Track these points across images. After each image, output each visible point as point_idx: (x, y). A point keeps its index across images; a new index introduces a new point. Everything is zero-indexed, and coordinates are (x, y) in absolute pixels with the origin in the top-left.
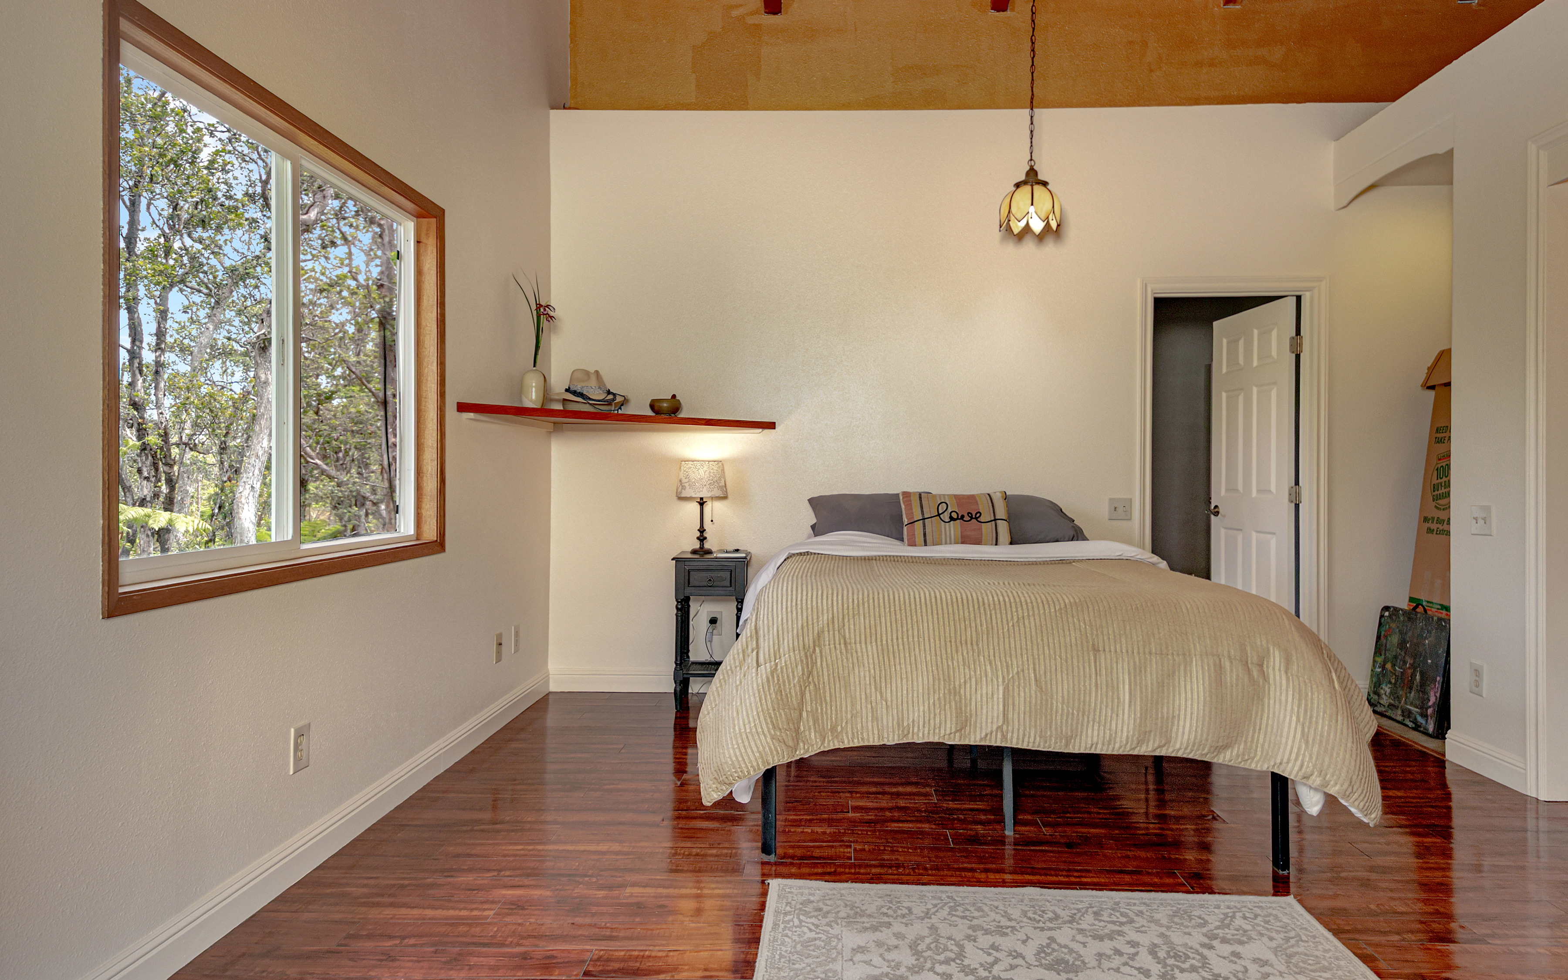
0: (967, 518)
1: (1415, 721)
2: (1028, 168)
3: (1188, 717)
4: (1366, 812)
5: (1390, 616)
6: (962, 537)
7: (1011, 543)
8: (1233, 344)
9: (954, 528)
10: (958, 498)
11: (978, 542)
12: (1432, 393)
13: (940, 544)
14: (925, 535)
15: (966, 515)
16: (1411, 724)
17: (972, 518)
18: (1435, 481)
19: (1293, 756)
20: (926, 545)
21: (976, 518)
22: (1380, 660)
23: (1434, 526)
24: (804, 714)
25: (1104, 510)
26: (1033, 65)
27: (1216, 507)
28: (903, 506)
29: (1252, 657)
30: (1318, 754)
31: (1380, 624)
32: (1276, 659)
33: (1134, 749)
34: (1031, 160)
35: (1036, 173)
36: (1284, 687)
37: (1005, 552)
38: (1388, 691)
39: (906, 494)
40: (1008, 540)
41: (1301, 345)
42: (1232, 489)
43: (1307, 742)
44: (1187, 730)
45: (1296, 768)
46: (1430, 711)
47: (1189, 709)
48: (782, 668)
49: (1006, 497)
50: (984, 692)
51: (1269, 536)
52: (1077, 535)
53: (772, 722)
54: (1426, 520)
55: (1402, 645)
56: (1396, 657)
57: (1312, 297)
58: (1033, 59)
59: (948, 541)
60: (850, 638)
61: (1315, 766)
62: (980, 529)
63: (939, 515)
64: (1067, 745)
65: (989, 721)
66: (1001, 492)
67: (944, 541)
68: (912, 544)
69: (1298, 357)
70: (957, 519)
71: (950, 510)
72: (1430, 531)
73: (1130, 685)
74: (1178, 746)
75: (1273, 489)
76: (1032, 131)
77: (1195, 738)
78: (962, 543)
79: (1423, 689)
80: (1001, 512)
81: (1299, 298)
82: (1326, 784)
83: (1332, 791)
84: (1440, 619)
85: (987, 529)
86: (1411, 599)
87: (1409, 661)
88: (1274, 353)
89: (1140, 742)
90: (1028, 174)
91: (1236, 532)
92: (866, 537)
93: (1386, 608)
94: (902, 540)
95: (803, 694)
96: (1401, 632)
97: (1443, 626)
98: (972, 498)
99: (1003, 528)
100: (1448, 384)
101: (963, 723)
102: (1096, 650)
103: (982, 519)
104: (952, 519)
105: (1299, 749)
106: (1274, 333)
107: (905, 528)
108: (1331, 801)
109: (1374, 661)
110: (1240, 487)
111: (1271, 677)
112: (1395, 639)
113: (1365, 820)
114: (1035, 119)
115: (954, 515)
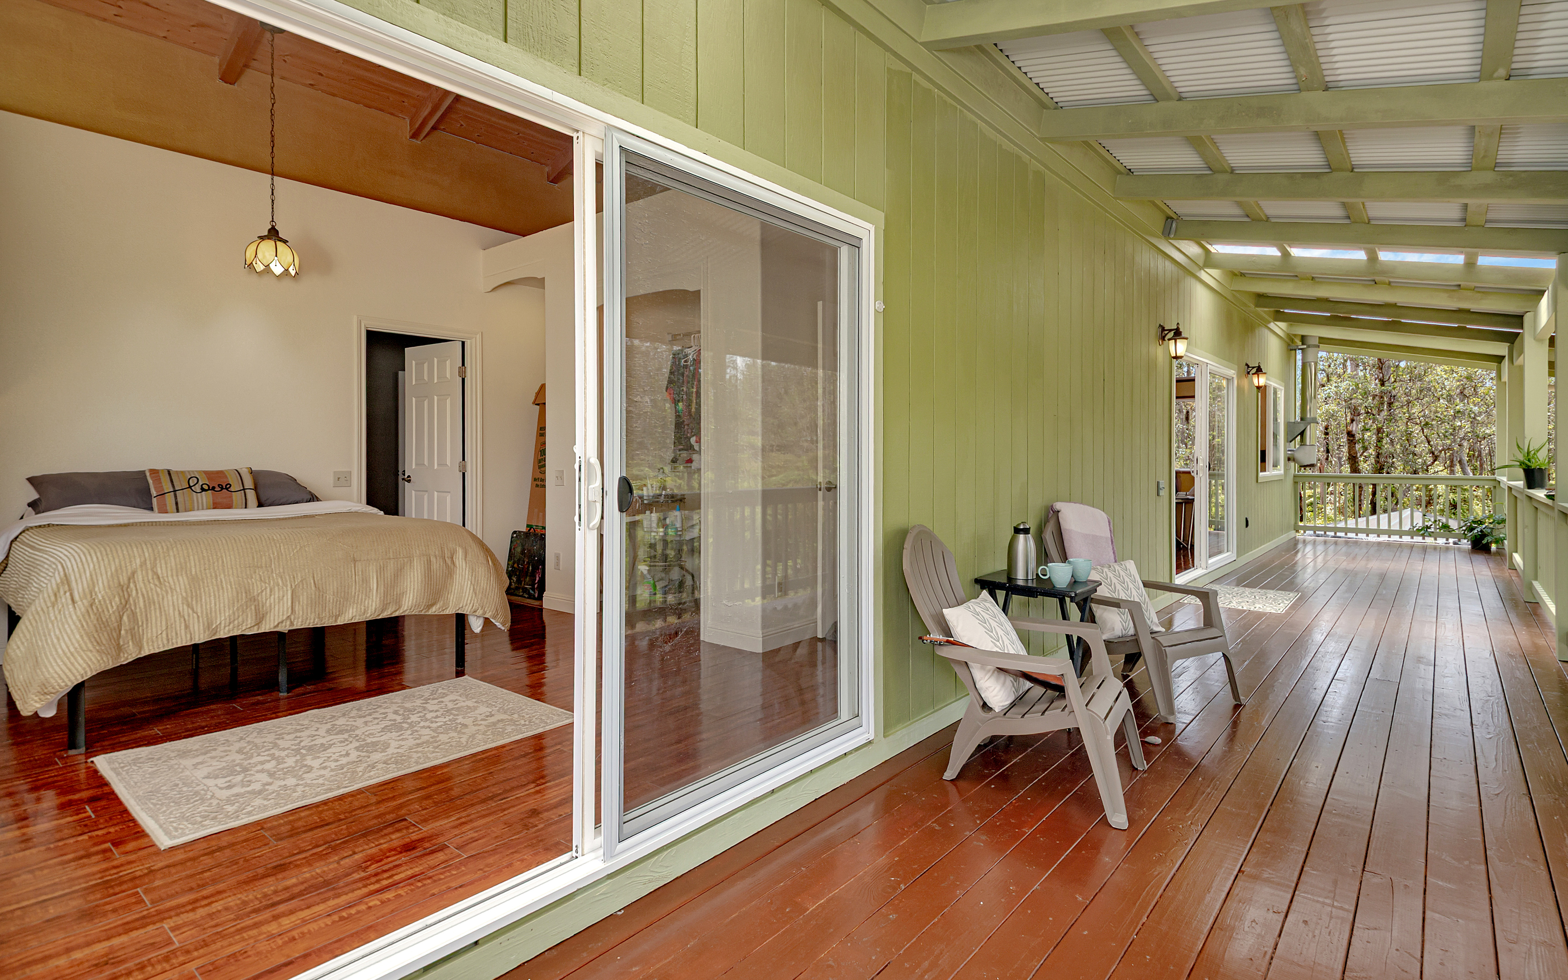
0: (217, 489)
1: (529, 594)
2: (270, 227)
3: (412, 591)
4: (503, 624)
5: (516, 537)
6: (214, 504)
7: (259, 506)
8: (420, 365)
9: (206, 497)
10: (208, 474)
11: (230, 507)
12: (538, 407)
13: (193, 510)
14: (177, 504)
15: (217, 486)
16: (526, 596)
17: (222, 488)
18: (540, 458)
19: (469, 601)
20: (178, 511)
21: (227, 489)
22: (511, 563)
23: (539, 483)
24: (123, 632)
25: (331, 480)
26: (273, 152)
27: (409, 476)
28: (150, 481)
29: (447, 554)
30: (481, 598)
31: (511, 542)
32: (460, 553)
33: (379, 615)
34: (273, 221)
35: (277, 232)
36: (464, 567)
37: (254, 512)
38: (515, 579)
39: (154, 472)
40: (256, 503)
41: (465, 372)
42: (419, 464)
43: (476, 593)
44: (411, 598)
45: (470, 608)
46: (536, 586)
47: (412, 587)
48: (100, 601)
49: (252, 472)
50: (277, 596)
51: (447, 494)
52: (313, 498)
53: (96, 640)
54: (535, 480)
55: (523, 552)
56: (519, 560)
57: (471, 343)
58: (273, 147)
59: (200, 507)
60: (162, 573)
61: (479, 605)
62: (231, 497)
63: (190, 487)
64: (336, 621)
65: (281, 614)
66: (247, 468)
67: (196, 508)
68: (163, 510)
69: (463, 380)
70: (209, 489)
71: (200, 483)
72: (537, 486)
73: (377, 578)
74: (405, 609)
75: (448, 463)
76: (273, 201)
77: (416, 602)
78: (214, 508)
79: (533, 576)
80: (249, 483)
81: (463, 343)
82: (485, 613)
83: (486, 616)
84: (542, 534)
85: (237, 497)
86: (528, 526)
87: (526, 560)
88: (448, 376)
89: (382, 611)
90: (269, 231)
91: (422, 493)
92: (107, 508)
93: (515, 532)
94: (151, 509)
95: (121, 618)
96: (523, 546)
97: (542, 538)
98: (221, 474)
99: (251, 495)
100: (545, 404)
101: (260, 619)
102: (355, 561)
103: (232, 489)
104: (203, 490)
105: (472, 597)
106: (448, 362)
107: (154, 501)
108: (487, 622)
109: (508, 564)
110: (426, 463)
111: (457, 563)
112: (519, 549)
113: (503, 628)
114: (274, 191)
115: (206, 487)
